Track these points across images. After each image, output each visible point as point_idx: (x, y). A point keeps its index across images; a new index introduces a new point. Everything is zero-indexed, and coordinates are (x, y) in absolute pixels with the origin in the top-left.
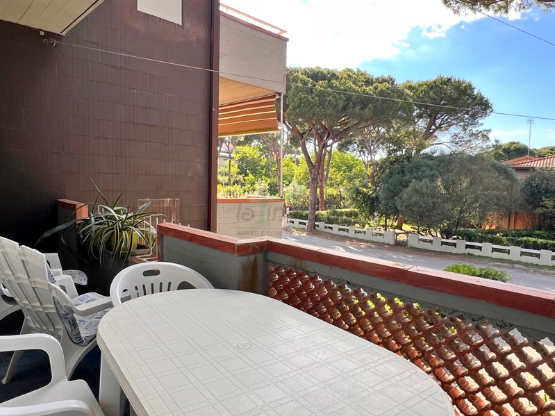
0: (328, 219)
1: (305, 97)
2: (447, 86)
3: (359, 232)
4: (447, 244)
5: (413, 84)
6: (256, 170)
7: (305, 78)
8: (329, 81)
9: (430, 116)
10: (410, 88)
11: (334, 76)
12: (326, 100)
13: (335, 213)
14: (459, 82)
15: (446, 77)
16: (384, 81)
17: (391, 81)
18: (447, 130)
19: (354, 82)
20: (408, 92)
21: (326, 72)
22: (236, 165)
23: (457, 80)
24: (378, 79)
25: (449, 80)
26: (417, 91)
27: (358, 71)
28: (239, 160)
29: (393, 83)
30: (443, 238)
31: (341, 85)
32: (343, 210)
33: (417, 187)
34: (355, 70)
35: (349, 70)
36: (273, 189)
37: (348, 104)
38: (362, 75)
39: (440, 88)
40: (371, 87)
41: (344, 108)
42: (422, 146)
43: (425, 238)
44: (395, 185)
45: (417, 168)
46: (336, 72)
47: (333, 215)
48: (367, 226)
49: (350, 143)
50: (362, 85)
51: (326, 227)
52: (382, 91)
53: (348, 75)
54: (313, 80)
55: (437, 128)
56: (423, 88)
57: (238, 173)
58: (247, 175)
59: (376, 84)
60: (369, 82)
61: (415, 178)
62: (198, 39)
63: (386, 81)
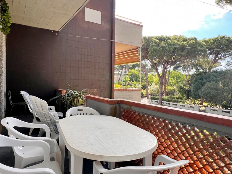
0: (168, 100)
1: (156, 48)
2: (223, 39)
3: (182, 106)
4: (225, 112)
5: (206, 40)
6: (137, 80)
7: (156, 40)
8: (167, 41)
9: (215, 53)
10: (205, 41)
11: (169, 38)
12: (165, 49)
13: (171, 97)
14: (229, 37)
15: (222, 36)
16: (192, 39)
17: (195, 39)
18: (224, 59)
19: (178, 41)
20: (204, 43)
21: (165, 37)
22: (129, 78)
23: (228, 37)
24: (189, 38)
25: (224, 37)
26: (208, 43)
27: (180, 36)
28: (130, 75)
29: (196, 40)
30: (223, 109)
31: (172, 42)
32: (175, 96)
33: (209, 85)
34: (179, 35)
35: (176, 36)
36: (144, 87)
37: (175, 50)
38: (181, 37)
39: (220, 41)
40: (186, 42)
41: (174, 52)
42: (212, 67)
43: (214, 109)
44: (199, 85)
45: (209, 77)
46: (170, 37)
47: (170, 98)
48: (186, 103)
49: (179, 67)
50: (182, 42)
51: (167, 104)
52: (191, 44)
53: (175, 38)
54: (160, 41)
55: (219, 59)
56: (211, 41)
57: (130, 81)
58: (133, 81)
59: (188, 41)
60: (185, 40)
61: (208, 81)
62: (107, 29)
63: (193, 39)
